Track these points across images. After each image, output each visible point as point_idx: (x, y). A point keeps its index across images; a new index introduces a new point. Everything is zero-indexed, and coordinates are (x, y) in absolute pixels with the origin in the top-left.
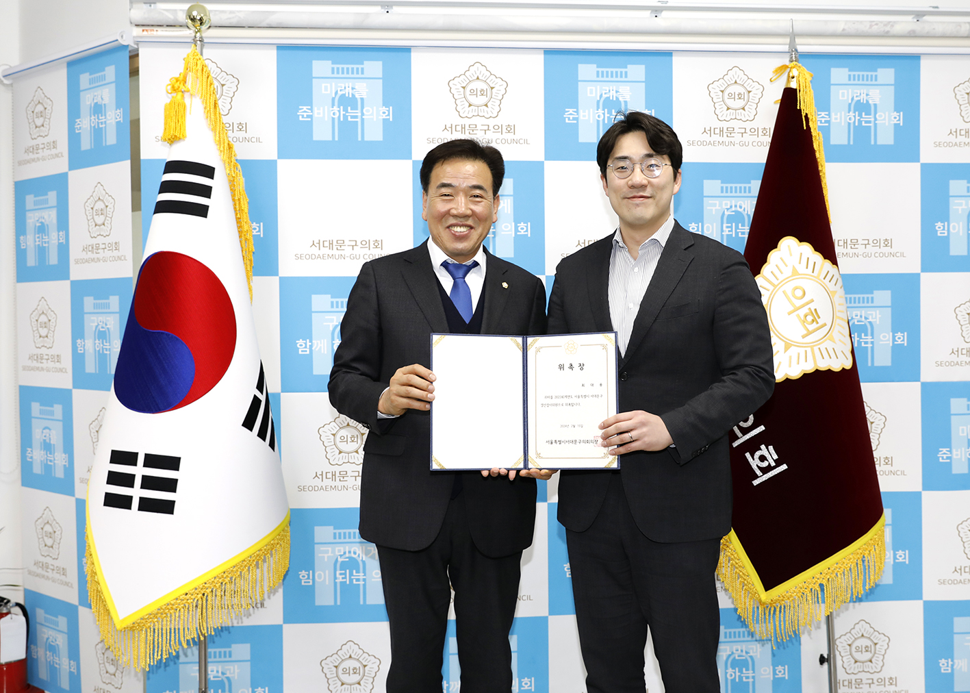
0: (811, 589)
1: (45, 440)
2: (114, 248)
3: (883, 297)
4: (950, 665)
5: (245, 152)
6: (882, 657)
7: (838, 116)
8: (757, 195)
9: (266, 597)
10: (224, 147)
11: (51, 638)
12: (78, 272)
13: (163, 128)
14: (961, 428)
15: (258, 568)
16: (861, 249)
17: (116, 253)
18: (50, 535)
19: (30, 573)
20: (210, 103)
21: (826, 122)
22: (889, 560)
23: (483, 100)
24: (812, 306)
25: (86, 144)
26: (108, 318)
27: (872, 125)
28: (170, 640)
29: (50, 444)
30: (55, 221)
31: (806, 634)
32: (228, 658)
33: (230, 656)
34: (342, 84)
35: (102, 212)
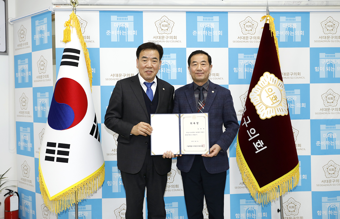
0: (275, 187)
1: (24, 139)
3: (298, 91)
4: (321, 213)
5: (89, 45)
6: (298, 210)
7: (282, 32)
8: (256, 58)
9: (98, 189)
10: (83, 44)
11: (26, 203)
12: (35, 85)
13: (63, 38)
14: (324, 134)
15: (95, 180)
16: (290, 76)
17: (47, 78)
18: (26, 170)
19: (19, 182)
20: (78, 30)
21: (278, 34)
22: (300, 178)
23: (166, 28)
24: (275, 95)
25: (38, 43)
26: (45, 100)
27: (294, 35)
28: (67, 204)
29: (26, 140)
30: (27, 68)
31: (274, 202)
33: (85, 209)
34: (120, 23)
35: (43, 65)
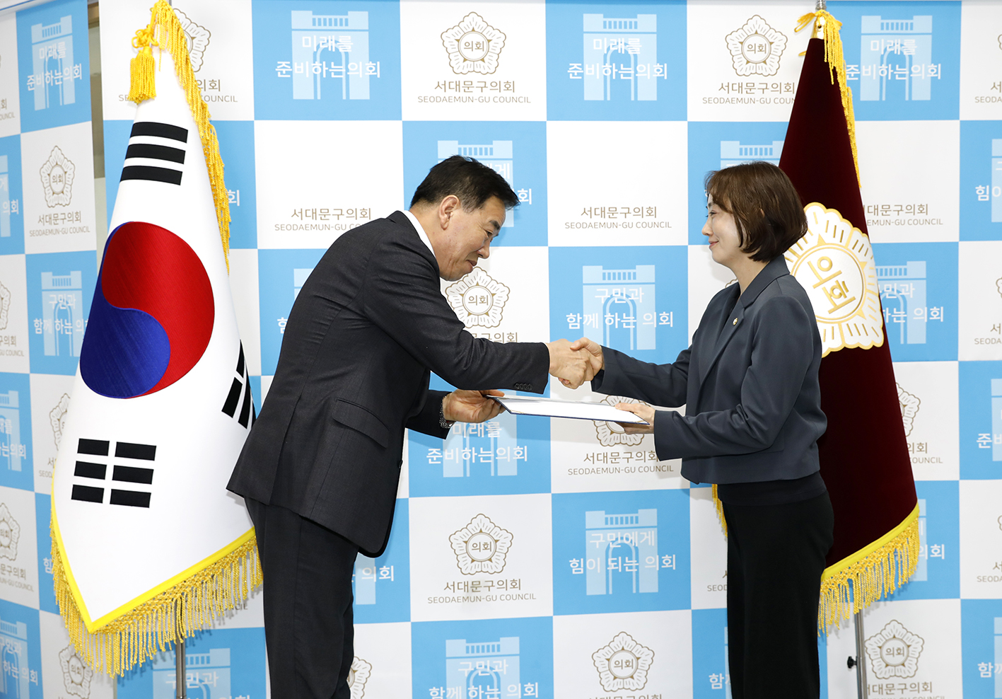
0: (839, 585)
2: (75, 219)
3: (918, 268)
4: (990, 670)
5: (219, 112)
6: (916, 660)
7: (869, 70)
8: (780, 157)
9: (249, 596)
10: (197, 108)
11: (8, 646)
12: (34, 245)
13: (129, 86)
15: (241, 565)
16: (893, 216)
17: (77, 224)
18: (7, 534)
20: (181, 58)
21: (855, 76)
22: (923, 555)
23: (479, 54)
24: (840, 279)
25: (40, 103)
26: (69, 296)
27: (906, 78)
28: (147, 643)
29: (5, 435)
30: (6, 189)
31: (833, 634)
32: (207, 664)
33: (208, 662)
34: (324, 37)
35: (60, 179)
